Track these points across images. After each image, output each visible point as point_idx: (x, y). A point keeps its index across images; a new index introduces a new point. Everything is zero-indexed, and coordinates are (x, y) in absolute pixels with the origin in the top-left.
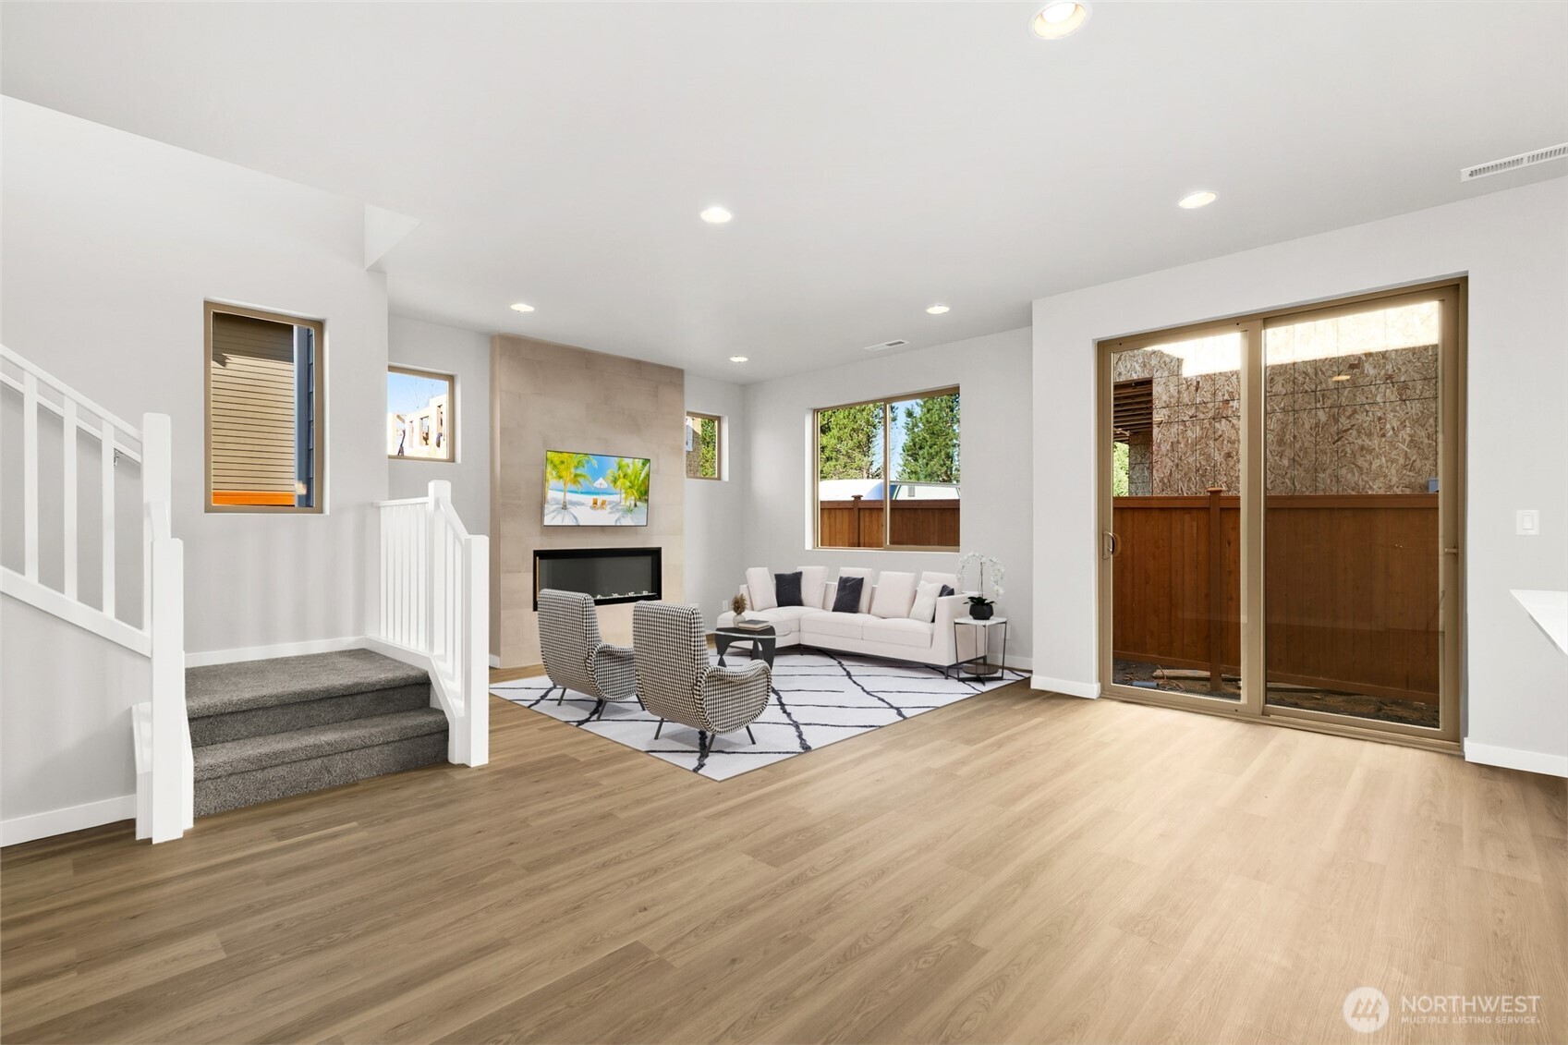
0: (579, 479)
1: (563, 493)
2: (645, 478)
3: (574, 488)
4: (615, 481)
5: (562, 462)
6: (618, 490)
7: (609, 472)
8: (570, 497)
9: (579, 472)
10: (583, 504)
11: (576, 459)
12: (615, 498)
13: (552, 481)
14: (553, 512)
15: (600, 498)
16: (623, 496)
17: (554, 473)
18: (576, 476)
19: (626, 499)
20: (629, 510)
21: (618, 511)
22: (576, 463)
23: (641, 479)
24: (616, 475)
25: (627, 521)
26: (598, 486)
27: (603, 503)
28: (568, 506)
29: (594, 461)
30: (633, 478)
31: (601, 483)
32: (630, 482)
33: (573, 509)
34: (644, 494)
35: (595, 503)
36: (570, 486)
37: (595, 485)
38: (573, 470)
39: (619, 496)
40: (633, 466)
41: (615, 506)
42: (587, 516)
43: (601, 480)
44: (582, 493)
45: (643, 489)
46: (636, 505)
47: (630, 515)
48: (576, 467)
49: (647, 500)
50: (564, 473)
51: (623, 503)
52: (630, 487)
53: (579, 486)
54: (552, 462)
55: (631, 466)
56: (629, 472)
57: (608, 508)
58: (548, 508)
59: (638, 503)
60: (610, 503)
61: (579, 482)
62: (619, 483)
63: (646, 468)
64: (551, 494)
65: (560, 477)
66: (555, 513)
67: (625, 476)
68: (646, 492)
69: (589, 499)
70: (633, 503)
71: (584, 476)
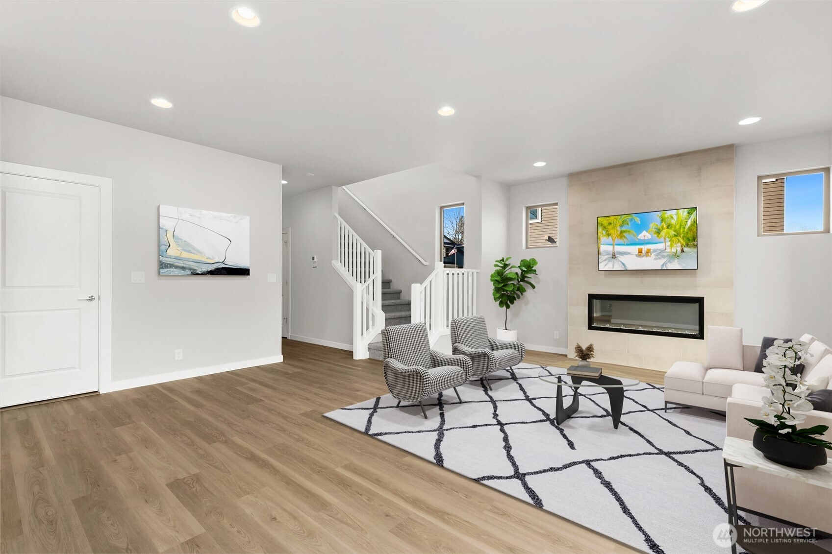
0: (625, 234)
1: (612, 246)
2: (692, 225)
3: (621, 241)
4: (658, 232)
5: (610, 224)
6: (662, 240)
7: (651, 225)
8: (618, 248)
9: (623, 229)
10: (629, 253)
11: (620, 220)
12: (661, 246)
13: (603, 239)
14: (605, 260)
15: (645, 248)
16: (668, 244)
17: (604, 232)
18: (622, 232)
19: (671, 246)
20: (676, 256)
21: (664, 257)
22: (621, 222)
23: (687, 227)
24: (660, 227)
25: (675, 265)
26: (642, 238)
27: (648, 251)
28: (617, 256)
29: (637, 219)
30: (678, 227)
31: (644, 235)
32: (675, 231)
33: (621, 258)
34: (692, 239)
35: (640, 251)
36: (617, 241)
37: (639, 237)
38: (618, 228)
39: (664, 244)
40: (678, 216)
41: (660, 254)
42: (633, 262)
43: (644, 233)
44: (628, 245)
45: (690, 235)
46: (683, 251)
47: (676, 260)
48: (621, 226)
49: (697, 245)
50: (612, 232)
51: (668, 250)
52: (675, 236)
53: (625, 240)
54: (602, 225)
55: (675, 217)
56: (673, 222)
57: (653, 255)
58: (602, 258)
59: (685, 249)
60: (655, 251)
61: (625, 237)
62: (663, 233)
63: (693, 216)
64: (603, 248)
65: (609, 235)
66: (607, 262)
67: (668, 227)
68: (695, 238)
69: (634, 249)
70: (679, 249)
71: (629, 231)
